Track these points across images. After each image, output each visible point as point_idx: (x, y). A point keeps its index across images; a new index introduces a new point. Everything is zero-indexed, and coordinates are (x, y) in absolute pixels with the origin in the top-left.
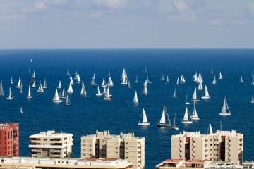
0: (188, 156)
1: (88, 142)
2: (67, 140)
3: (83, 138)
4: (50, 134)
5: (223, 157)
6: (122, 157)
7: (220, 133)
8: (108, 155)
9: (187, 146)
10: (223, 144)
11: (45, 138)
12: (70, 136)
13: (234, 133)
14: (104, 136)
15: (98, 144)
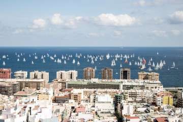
0: (61, 78)
1: (32, 74)
2: (26, 73)
3: (31, 73)
4: (20, 72)
5: (71, 78)
6: (42, 78)
7: (70, 71)
8: (38, 77)
9: (61, 75)
10: (71, 74)
11: (19, 73)
12: (26, 72)
13: (75, 71)
14: (37, 72)
15: (35, 75)
